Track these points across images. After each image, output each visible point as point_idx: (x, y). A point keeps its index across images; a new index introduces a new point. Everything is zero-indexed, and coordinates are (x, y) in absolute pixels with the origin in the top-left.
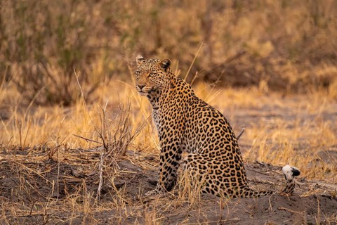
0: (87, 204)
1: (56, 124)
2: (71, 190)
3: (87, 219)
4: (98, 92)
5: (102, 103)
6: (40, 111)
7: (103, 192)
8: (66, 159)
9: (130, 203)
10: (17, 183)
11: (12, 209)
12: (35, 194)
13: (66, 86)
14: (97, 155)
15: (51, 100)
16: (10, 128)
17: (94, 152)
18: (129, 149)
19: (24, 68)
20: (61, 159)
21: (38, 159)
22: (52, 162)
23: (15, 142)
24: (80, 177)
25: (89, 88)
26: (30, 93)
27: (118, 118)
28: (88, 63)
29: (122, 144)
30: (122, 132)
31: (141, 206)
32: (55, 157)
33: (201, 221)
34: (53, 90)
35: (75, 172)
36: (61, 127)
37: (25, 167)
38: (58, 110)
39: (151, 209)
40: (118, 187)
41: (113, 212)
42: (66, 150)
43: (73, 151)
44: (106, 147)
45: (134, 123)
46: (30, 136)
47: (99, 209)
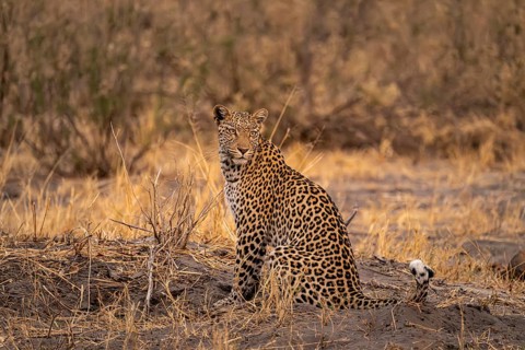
0: (130, 319)
1: (86, 204)
2: (107, 299)
3: (130, 341)
4: (149, 157)
5: (153, 173)
6: (66, 185)
7: (154, 301)
8: (100, 255)
9: (192, 317)
10: (29, 289)
11: (23, 326)
12: (56, 305)
13: (102, 149)
14: (145, 249)
15: (81, 170)
16: (21, 210)
17: (140, 244)
18: (191, 240)
19: (42, 124)
20: (93, 254)
21: (61, 254)
22: (81, 258)
23: (28, 229)
24: (120, 280)
25: (135, 152)
26: (50, 160)
27: (175, 195)
28: (134, 115)
29: (180, 232)
30: (180, 215)
31: (208, 322)
32: (84, 251)
33: (293, 343)
34: (84, 154)
35: (113, 274)
36: (95, 207)
37: (41, 267)
38: (90, 183)
39: (221, 326)
40: (175, 294)
41: (168, 330)
42: (101, 242)
43: (110, 243)
44: (158, 238)
45: (197, 199)
46: (48, 222)
47: (148, 326)
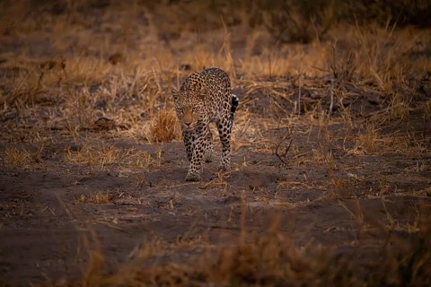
0: (321, 119)
1: (297, 57)
2: (309, 109)
3: (322, 131)
4: (330, 33)
5: (332, 41)
6: (286, 47)
7: (334, 109)
8: (305, 85)
9: (354, 118)
10: (268, 103)
11: (265, 123)
12: (281, 112)
13: (305, 28)
14: (329, 82)
15: (294, 39)
16: (262, 61)
17: (326, 79)
18: (353, 76)
19: (273, 15)
20: (301, 85)
21: (284, 85)
22: (295, 87)
23: (266, 71)
24: (316, 98)
25: (322, 29)
26: (277, 34)
27: (344, 52)
28: (322, 10)
29: (348, 73)
30: (348, 63)
31: (364, 120)
32: (296, 83)
33: (409, 131)
34: (295, 31)
35: (312, 95)
36: (302, 59)
37: (274, 92)
38: (299, 47)
39: (371, 122)
40: (345, 106)
41: (342, 125)
42: (305, 78)
43: (310, 79)
44: (336, 76)
45: (357, 55)
46: (277, 67)
47: (331, 123)
